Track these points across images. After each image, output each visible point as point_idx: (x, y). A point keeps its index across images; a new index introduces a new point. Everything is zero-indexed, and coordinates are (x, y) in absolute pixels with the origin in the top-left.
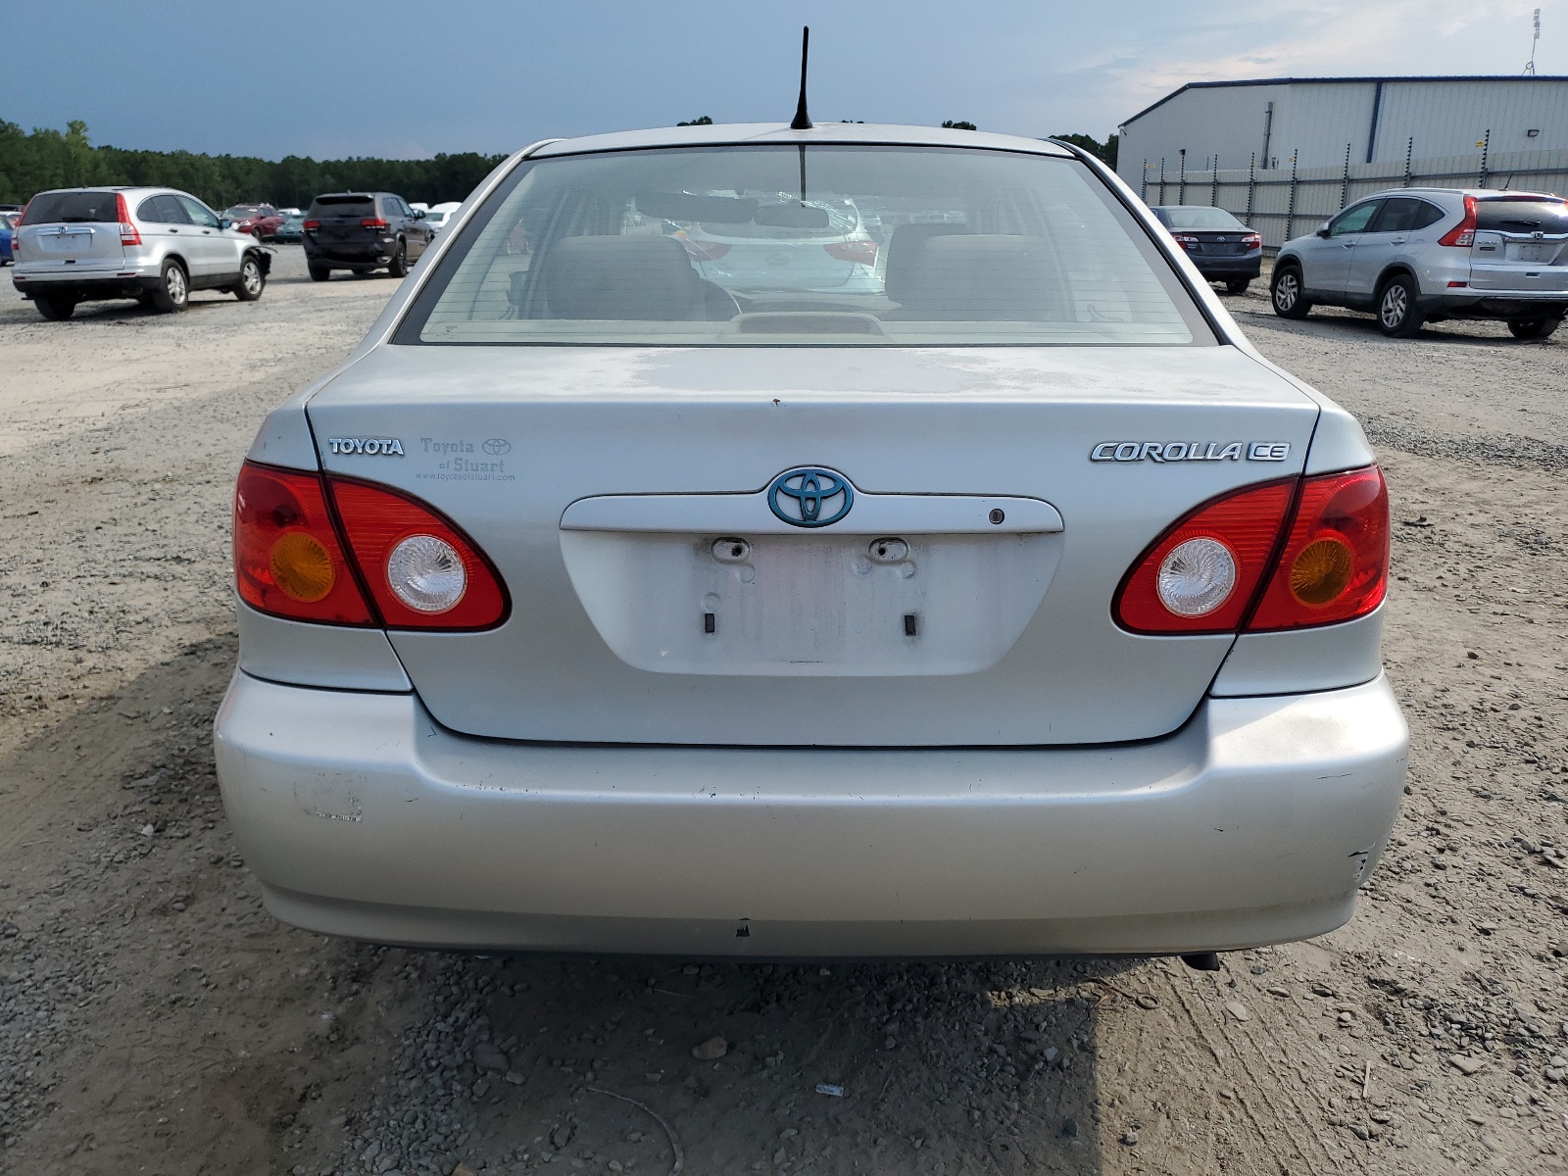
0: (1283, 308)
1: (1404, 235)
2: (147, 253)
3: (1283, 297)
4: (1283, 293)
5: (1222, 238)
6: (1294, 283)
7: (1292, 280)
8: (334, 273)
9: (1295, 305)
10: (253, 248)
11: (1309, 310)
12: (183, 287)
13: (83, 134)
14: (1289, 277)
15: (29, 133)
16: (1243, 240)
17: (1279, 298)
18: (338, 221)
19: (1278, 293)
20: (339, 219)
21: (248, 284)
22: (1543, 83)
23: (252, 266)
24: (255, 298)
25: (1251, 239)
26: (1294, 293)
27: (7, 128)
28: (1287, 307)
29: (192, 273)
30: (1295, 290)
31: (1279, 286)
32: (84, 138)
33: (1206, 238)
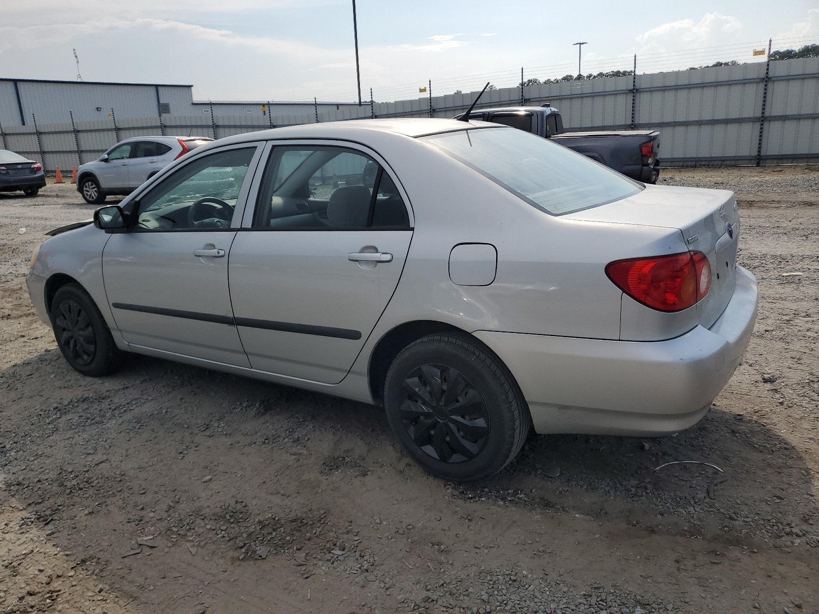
0: (91, 199)
1: (155, 158)
3: (89, 194)
4: (88, 191)
5: (20, 166)
6: (94, 186)
7: (92, 185)
9: (98, 197)
11: (105, 198)
14: (90, 183)
16: (32, 167)
17: (87, 194)
19: (85, 192)
22: (97, 85)
25: (35, 166)
26: (96, 191)
28: (93, 198)
30: (96, 189)
31: (85, 189)
33: (11, 167)
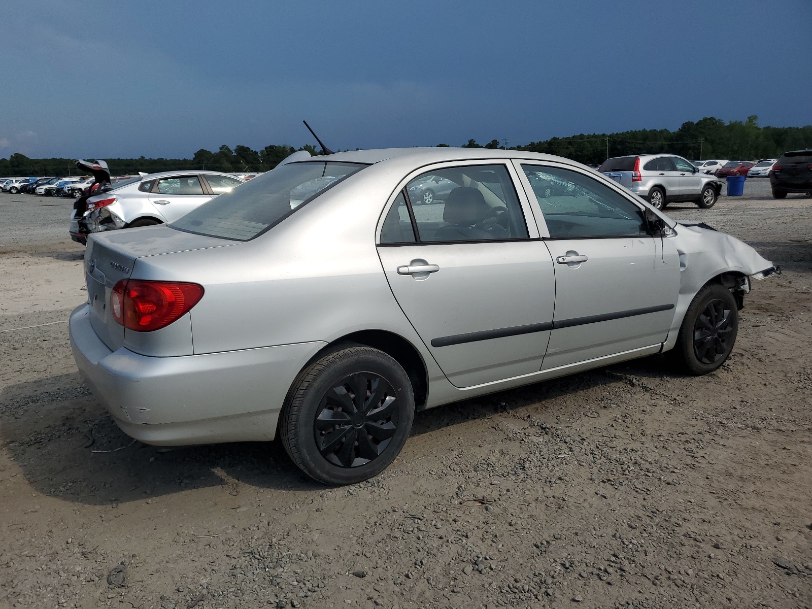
2: (644, 185)
8: (789, 194)
10: (712, 181)
12: (661, 201)
13: (754, 122)
15: (727, 124)
18: (793, 166)
20: (794, 164)
21: (705, 200)
23: (711, 191)
24: (709, 207)
27: (716, 122)
29: (668, 194)
32: (755, 124)
